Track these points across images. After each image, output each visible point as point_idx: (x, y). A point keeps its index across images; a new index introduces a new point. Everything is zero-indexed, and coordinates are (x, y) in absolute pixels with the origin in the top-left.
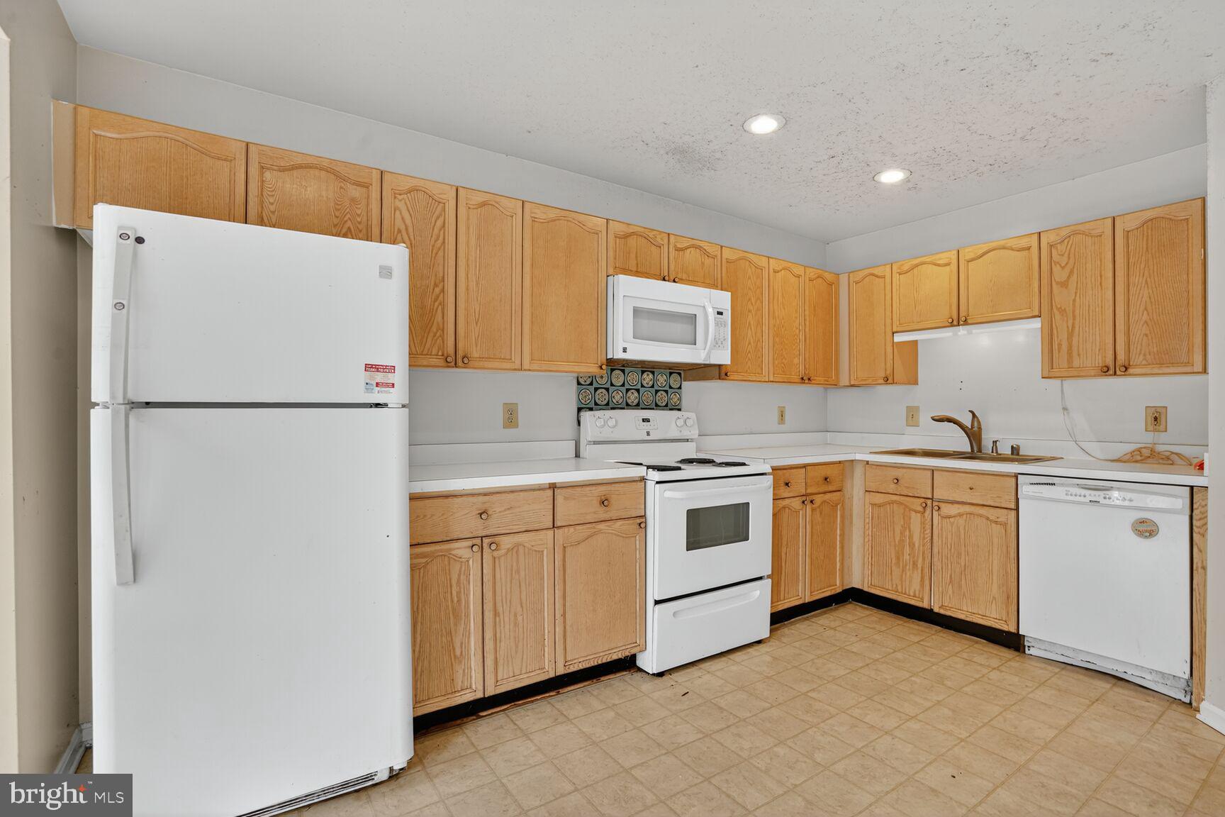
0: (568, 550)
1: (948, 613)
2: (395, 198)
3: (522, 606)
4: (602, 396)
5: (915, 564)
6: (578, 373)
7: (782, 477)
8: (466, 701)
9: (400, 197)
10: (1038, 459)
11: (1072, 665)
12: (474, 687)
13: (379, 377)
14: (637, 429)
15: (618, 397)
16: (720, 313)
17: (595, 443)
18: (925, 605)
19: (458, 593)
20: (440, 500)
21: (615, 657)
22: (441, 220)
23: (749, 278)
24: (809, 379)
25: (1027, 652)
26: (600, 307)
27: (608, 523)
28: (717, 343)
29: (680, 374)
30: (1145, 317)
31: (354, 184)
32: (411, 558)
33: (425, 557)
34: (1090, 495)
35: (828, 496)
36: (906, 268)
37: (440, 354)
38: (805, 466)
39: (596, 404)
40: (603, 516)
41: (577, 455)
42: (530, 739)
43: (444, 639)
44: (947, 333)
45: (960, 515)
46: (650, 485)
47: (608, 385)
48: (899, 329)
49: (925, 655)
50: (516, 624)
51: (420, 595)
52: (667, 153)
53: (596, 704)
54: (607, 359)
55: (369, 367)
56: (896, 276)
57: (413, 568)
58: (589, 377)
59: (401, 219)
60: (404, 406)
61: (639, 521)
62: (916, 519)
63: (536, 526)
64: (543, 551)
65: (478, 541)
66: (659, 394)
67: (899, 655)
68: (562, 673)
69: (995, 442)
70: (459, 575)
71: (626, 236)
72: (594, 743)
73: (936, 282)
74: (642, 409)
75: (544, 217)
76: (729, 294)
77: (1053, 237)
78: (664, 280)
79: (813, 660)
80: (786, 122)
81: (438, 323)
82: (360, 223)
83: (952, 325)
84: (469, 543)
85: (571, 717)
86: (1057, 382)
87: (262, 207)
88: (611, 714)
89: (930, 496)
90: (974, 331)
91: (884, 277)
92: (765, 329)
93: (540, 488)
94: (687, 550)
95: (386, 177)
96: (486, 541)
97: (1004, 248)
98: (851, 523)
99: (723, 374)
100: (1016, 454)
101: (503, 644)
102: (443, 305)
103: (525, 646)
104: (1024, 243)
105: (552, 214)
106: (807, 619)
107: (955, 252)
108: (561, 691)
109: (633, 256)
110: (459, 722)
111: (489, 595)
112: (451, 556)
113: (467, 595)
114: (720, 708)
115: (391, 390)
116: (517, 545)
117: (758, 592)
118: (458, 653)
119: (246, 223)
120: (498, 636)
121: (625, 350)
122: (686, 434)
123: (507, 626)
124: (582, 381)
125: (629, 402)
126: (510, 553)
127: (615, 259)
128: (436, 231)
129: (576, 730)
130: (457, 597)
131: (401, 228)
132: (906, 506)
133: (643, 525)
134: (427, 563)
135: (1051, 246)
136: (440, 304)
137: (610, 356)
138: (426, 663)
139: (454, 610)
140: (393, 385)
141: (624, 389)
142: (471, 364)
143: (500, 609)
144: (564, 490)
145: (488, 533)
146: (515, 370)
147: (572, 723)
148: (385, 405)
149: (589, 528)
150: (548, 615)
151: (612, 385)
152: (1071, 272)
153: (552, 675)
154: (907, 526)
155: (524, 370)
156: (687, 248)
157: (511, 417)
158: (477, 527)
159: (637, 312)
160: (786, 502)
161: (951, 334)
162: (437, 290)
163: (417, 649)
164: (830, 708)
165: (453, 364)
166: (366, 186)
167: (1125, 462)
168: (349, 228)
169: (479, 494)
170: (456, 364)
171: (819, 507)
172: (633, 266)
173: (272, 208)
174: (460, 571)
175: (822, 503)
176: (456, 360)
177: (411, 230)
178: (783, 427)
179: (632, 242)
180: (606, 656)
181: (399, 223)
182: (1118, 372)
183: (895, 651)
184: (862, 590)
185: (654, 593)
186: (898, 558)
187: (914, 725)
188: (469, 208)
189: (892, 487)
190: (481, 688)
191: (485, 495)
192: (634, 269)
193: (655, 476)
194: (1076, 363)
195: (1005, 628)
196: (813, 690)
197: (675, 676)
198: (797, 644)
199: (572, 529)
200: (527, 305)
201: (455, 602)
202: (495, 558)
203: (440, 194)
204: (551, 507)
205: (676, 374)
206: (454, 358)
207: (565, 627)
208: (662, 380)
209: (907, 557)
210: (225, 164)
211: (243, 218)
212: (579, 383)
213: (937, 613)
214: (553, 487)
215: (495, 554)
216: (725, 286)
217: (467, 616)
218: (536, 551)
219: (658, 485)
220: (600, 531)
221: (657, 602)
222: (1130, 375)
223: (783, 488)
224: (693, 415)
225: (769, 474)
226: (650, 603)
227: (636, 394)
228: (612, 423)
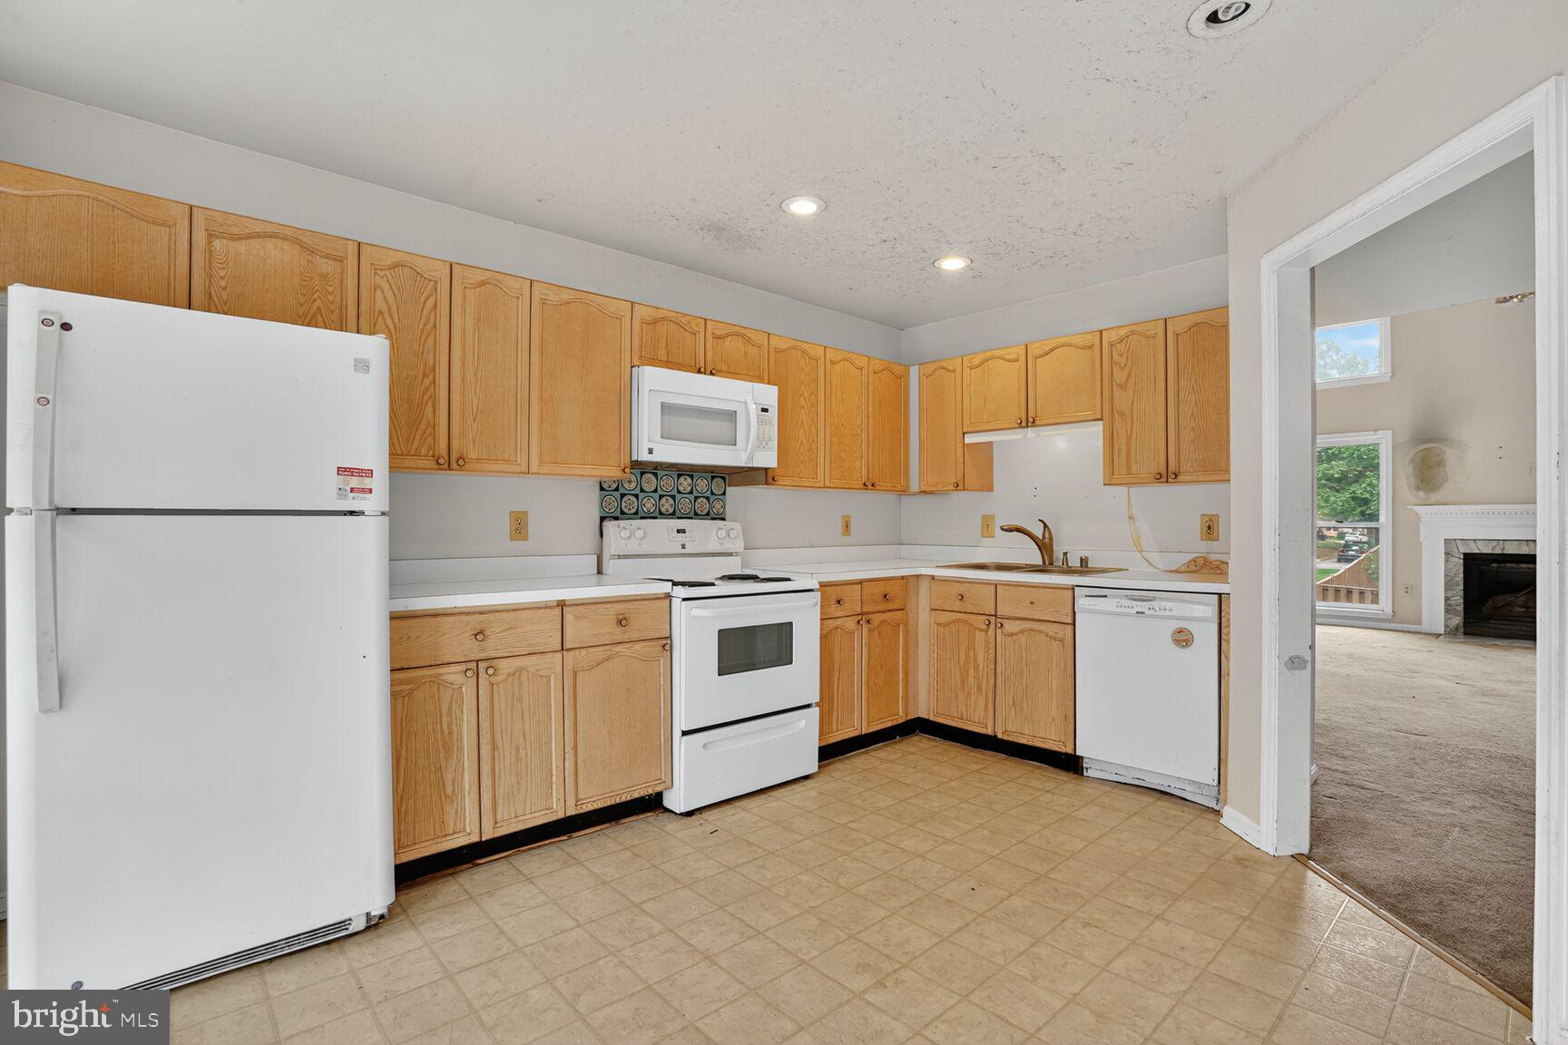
0: (580, 675)
1: (1011, 739)
2: (375, 274)
3: (525, 738)
4: (630, 504)
5: (979, 687)
6: (601, 476)
7: (832, 594)
8: (459, 845)
9: (381, 273)
10: (1104, 571)
11: (1125, 784)
12: (468, 830)
13: (355, 482)
14: (671, 541)
15: (649, 505)
16: (765, 410)
17: (619, 557)
18: (989, 732)
19: (450, 724)
20: (429, 619)
21: (636, 795)
22: (432, 300)
23: (803, 369)
24: (873, 485)
25: (1085, 774)
26: (623, 403)
27: (628, 645)
28: (761, 442)
29: (724, 478)
30: (1192, 423)
31: (326, 257)
32: (392, 685)
33: (408, 683)
34: (1137, 606)
35: (888, 616)
36: (976, 361)
37: (431, 453)
38: (861, 582)
39: (622, 513)
40: (620, 637)
41: (600, 572)
42: (533, 883)
43: (432, 776)
44: (1016, 435)
45: (1022, 632)
46: (676, 602)
47: (637, 491)
48: (970, 429)
49: (980, 782)
50: (518, 759)
51: (404, 726)
52: (701, 229)
53: (612, 846)
54: (632, 462)
55: (342, 471)
56: (966, 370)
57: (395, 696)
58: (614, 482)
59: (382, 299)
60: (383, 514)
61: (664, 642)
62: (980, 636)
63: (541, 649)
64: (549, 677)
65: (473, 665)
66: (699, 500)
67: (954, 784)
68: (573, 813)
69: (1065, 554)
70: (451, 703)
71: (655, 322)
72: (605, 883)
73: (1005, 378)
74: (678, 518)
75: (557, 298)
76: (777, 388)
77: (1113, 336)
78: (699, 372)
79: (860, 793)
80: (826, 206)
81: (428, 421)
82: (333, 302)
83: (1020, 426)
84: (463, 667)
85: (581, 860)
86: (1123, 490)
87: (210, 282)
88: (629, 854)
89: (993, 613)
90: (1042, 434)
91: (954, 371)
92: (821, 427)
93: (546, 606)
94: (719, 675)
95: (364, 250)
96: (482, 665)
97: (1069, 345)
98: (917, 646)
99: (770, 480)
100: (1085, 568)
101: (502, 782)
102: (434, 398)
103: (529, 783)
104: (1087, 339)
105: (565, 296)
106: (866, 753)
107: (1024, 347)
108: (574, 835)
109: (662, 344)
110: (451, 871)
111: (485, 725)
112: (441, 682)
113: (460, 726)
114: (750, 843)
115: (368, 496)
116: (520, 670)
117: (804, 722)
118: (449, 791)
119: (190, 308)
120: (497, 771)
121: (651, 451)
122: (729, 547)
123: (507, 761)
124: (605, 486)
125: (663, 510)
126: (511, 679)
127: (641, 347)
128: (426, 313)
129: (585, 872)
130: (448, 728)
131: (383, 310)
132: (971, 625)
133: (667, 647)
134: (412, 690)
135: (1111, 345)
136: (431, 397)
137: (634, 458)
138: (411, 802)
139: (445, 743)
140: (371, 490)
141: (656, 496)
142: (467, 466)
143: (499, 743)
144: (574, 608)
145: (484, 655)
146: (521, 473)
147: (583, 866)
148: (361, 513)
149: (605, 650)
150: (556, 748)
151: (642, 490)
152: (1129, 375)
153: (561, 815)
154: (971, 647)
155: (533, 473)
156: (728, 335)
157: (519, 526)
158: (471, 649)
159: (666, 409)
160: (839, 622)
161: (1020, 436)
162: (427, 382)
163: (401, 787)
164: (867, 837)
165: (446, 466)
166: (340, 260)
167: (1181, 572)
168: (319, 308)
169: (474, 613)
170: (449, 466)
171: (878, 627)
172: (662, 355)
173: (223, 283)
174: (452, 699)
175: (881, 623)
176: (450, 462)
177: (394, 310)
178: (847, 539)
179: (662, 329)
180: (625, 795)
181: (380, 304)
182: (1170, 480)
183: (951, 780)
184: (928, 720)
185: (681, 724)
186: (963, 682)
187: (950, 848)
188: (466, 287)
189: (957, 605)
190: (477, 830)
191: (482, 613)
192: (665, 359)
193: (681, 592)
194: (1134, 470)
195: (1063, 750)
196: (853, 821)
197: (706, 815)
198: (847, 779)
199: (583, 652)
200: (535, 400)
201: (446, 734)
202: (492, 685)
203: (429, 271)
204: (560, 627)
205: (719, 479)
206: (447, 459)
207: (576, 762)
208: (702, 485)
209: (971, 680)
210: (162, 229)
211: (186, 302)
212: (602, 489)
213: (1000, 739)
214: (562, 604)
215: (493, 679)
216: (772, 378)
217: (460, 749)
218: (541, 676)
219: (684, 602)
220: (617, 654)
221: (685, 733)
222: (1180, 482)
223: (834, 606)
224: (737, 526)
225: (817, 590)
226: (677, 734)
227: (671, 501)
228: (639, 534)
